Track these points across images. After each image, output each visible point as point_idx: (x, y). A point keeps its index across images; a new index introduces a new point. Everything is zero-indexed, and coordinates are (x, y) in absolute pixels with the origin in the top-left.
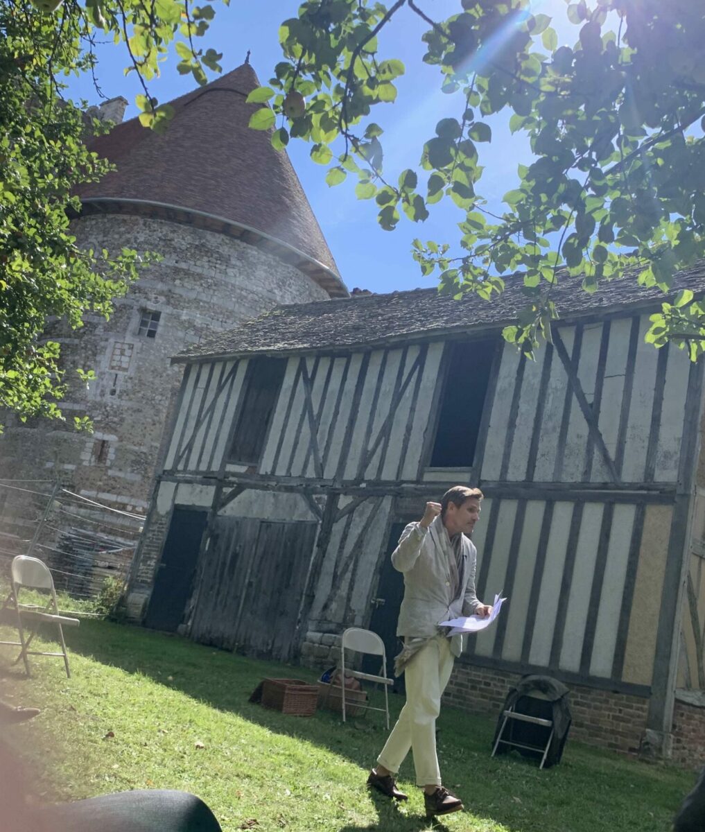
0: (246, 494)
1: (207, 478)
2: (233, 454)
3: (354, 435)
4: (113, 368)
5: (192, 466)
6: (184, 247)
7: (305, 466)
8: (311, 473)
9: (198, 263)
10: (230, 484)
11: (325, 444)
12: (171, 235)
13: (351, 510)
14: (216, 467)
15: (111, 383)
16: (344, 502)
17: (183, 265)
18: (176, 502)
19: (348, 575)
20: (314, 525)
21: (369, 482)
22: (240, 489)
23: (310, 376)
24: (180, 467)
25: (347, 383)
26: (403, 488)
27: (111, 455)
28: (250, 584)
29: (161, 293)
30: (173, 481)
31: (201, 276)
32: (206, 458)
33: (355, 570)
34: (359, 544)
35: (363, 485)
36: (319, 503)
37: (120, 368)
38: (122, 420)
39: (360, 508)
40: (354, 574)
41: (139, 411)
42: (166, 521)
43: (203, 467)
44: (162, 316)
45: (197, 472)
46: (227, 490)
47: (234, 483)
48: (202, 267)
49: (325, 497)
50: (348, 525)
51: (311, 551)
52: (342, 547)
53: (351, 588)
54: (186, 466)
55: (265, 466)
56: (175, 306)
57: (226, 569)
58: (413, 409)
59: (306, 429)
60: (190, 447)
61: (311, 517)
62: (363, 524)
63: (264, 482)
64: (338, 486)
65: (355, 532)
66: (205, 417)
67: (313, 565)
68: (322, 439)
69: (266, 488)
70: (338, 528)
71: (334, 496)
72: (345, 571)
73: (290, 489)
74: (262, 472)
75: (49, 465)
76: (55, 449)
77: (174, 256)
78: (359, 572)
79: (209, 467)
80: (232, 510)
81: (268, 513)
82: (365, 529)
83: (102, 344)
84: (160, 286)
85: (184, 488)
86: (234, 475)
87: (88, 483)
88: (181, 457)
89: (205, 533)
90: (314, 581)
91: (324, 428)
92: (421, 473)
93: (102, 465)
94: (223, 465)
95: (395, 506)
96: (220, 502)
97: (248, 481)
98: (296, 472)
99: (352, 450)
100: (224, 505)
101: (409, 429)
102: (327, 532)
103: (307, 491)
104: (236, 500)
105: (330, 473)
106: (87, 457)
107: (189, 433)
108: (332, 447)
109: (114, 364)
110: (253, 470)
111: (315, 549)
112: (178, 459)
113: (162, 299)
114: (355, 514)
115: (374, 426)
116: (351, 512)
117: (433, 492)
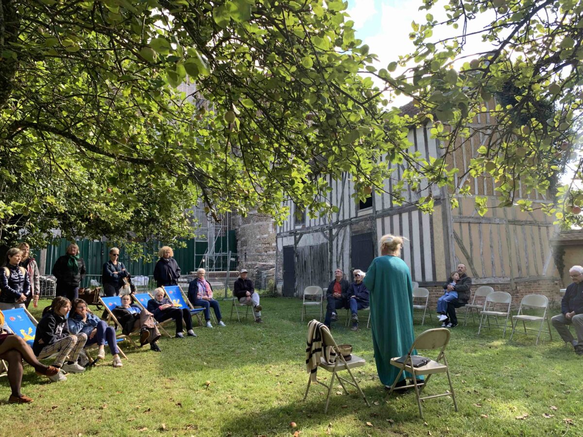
0: (304, 236)
1: (291, 233)
2: (297, 222)
5: (285, 230)
7: (320, 221)
8: (322, 223)
10: (298, 234)
14: (292, 229)
16: (334, 231)
18: (284, 245)
19: (341, 261)
20: (327, 244)
21: (341, 221)
22: (301, 235)
24: (282, 231)
26: (352, 221)
28: (312, 272)
30: (281, 237)
32: (289, 226)
33: (343, 258)
34: (342, 248)
35: (339, 223)
36: (327, 234)
39: (340, 233)
40: (343, 260)
42: (282, 254)
43: (289, 230)
45: (287, 232)
46: (298, 236)
49: (328, 231)
50: (337, 240)
52: (337, 250)
53: (343, 266)
55: (307, 224)
57: (303, 267)
58: (349, 188)
61: (325, 241)
62: (342, 239)
63: (309, 230)
64: (331, 226)
65: (340, 243)
67: (329, 260)
69: (309, 233)
70: (334, 242)
71: (331, 230)
72: (340, 260)
73: (317, 231)
74: (307, 226)
78: (344, 259)
80: (301, 244)
81: (312, 243)
82: (343, 241)
85: (285, 239)
86: (299, 230)
88: (281, 228)
89: (295, 255)
90: (331, 266)
92: (357, 213)
94: (294, 227)
95: (351, 229)
96: (296, 242)
97: (303, 231)
98: (317, 224)
100: (298, 243)
101: (349, 196)
102: (331, 245)
103: (322, 230)
104: (301, 239)
105: (328, 221)
110: (304, 226)
111: (329, 253)
114: (339, 235)
115: (338, 197)
116: (337, 235)
117: (362, 220)
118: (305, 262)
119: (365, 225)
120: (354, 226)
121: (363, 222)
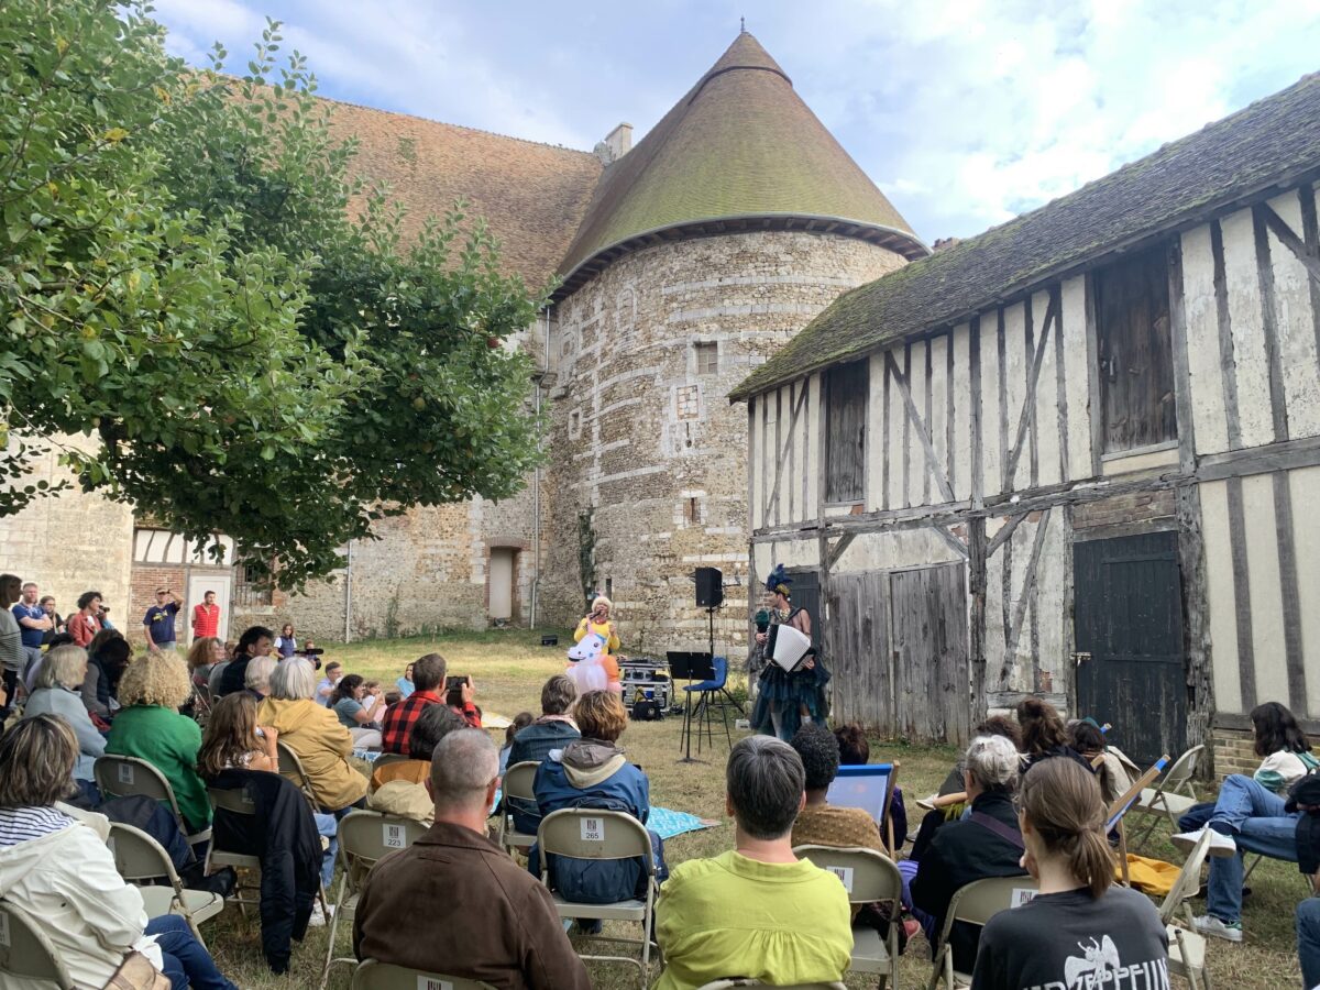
0: (860, 540)
1: (806, 530)
2: (829, 493)
3: (984, 435)
4: (682, 417)
5: (784, 520)
6: (724, 261)
7: (927, 491)
8: (937, 498)
9: (744, 273)
10: (835, 533)
11: (946, 456)
12: (708, 253)
13: (1007, 537)
14: (812, 516)
15: (685, 434)
16: (993, 527)
17: (728, 281)
19: (1027, 627)
20: (960, 567)
21: (1023, 493)
22: (848, 537)
23: (902, 371)
24: (771, 523)
25: (956, 368)
26: (1076, 491)
27: (704, 511)
28: (896, 655)
29: (713, 320)
30: (767, 542)
31: (750, 287)
32: (798, 506)
33: (1033, 617)
34: (1032, 580)
35: (1015, 499)
36: (958, 536)
37: (690, 415)
38: (705, 472)
39: (1018, 532)
40: (1034, 624)
41: (720, 456)
43: (798, 518)
44: (719, 344)
45: (792, 525)
46: (834, 541)
47: (839, 530)
48: (750, 275)
49: (965, 525)
50: (1007, 557)
51: (965, 601)
52: (1007, 589)
53: (1035, 643)
54: (777, 521)
55: (874, 502)
56: (730, 330)
57: (860, 640)
58: (1061, 379)
59: (915, 441)
60: (776, 497)
61: (953, 556)
62: (1030, 552)
63: (879, 522)
64: (979, 506)
65: (1020, 565)
66: (785, 455)
67: (972, 619)
68: (940, 449)
69: (883, 528)
70: (994, 563)
71: (976, 522)
72: (1019, 621)
73: (914, 524)
74: (872, 509)
75: (645, 538)
76: (646, 519)
77: (716, 274)
78: (1041, 618)
79: (805, 514)
80: (846, 565)
81: (895, 562)
82: (1035, 557)
83: (665, 394)
84: (709, 313)
85: (780, 547)
86: (837, 520)
87: (688, 549)
88: (768, 511)
89: (822, 597)
90: (978, 641)
91: (939, 434)
92: (1097, 463)
93: (697, 525)
94: (821, 511)
95: (1069, 516)
96: (829, 557)
97: (856, 524)
98: (916, 500)
99: (985, 454)
100: (834, 559)
101: (1063, 409)
102: (980, 572)
103: (938, 522)
104: (848, 550)
105: (962, 492)
106: (681, 521)
107: (771, 480)
108: (958, 457)
109: (682, 413)
110: (860, 506)
111: (970, 598)
112: (766, 513)
113: (715, 326)
114: (1014, 541)
115: (1009, 417)
116: (1008, 538)
117: (1126, 489)
118: (867, 622)
119: (1141, 504)
120: (1088, 509)
121: (1130, 497)
